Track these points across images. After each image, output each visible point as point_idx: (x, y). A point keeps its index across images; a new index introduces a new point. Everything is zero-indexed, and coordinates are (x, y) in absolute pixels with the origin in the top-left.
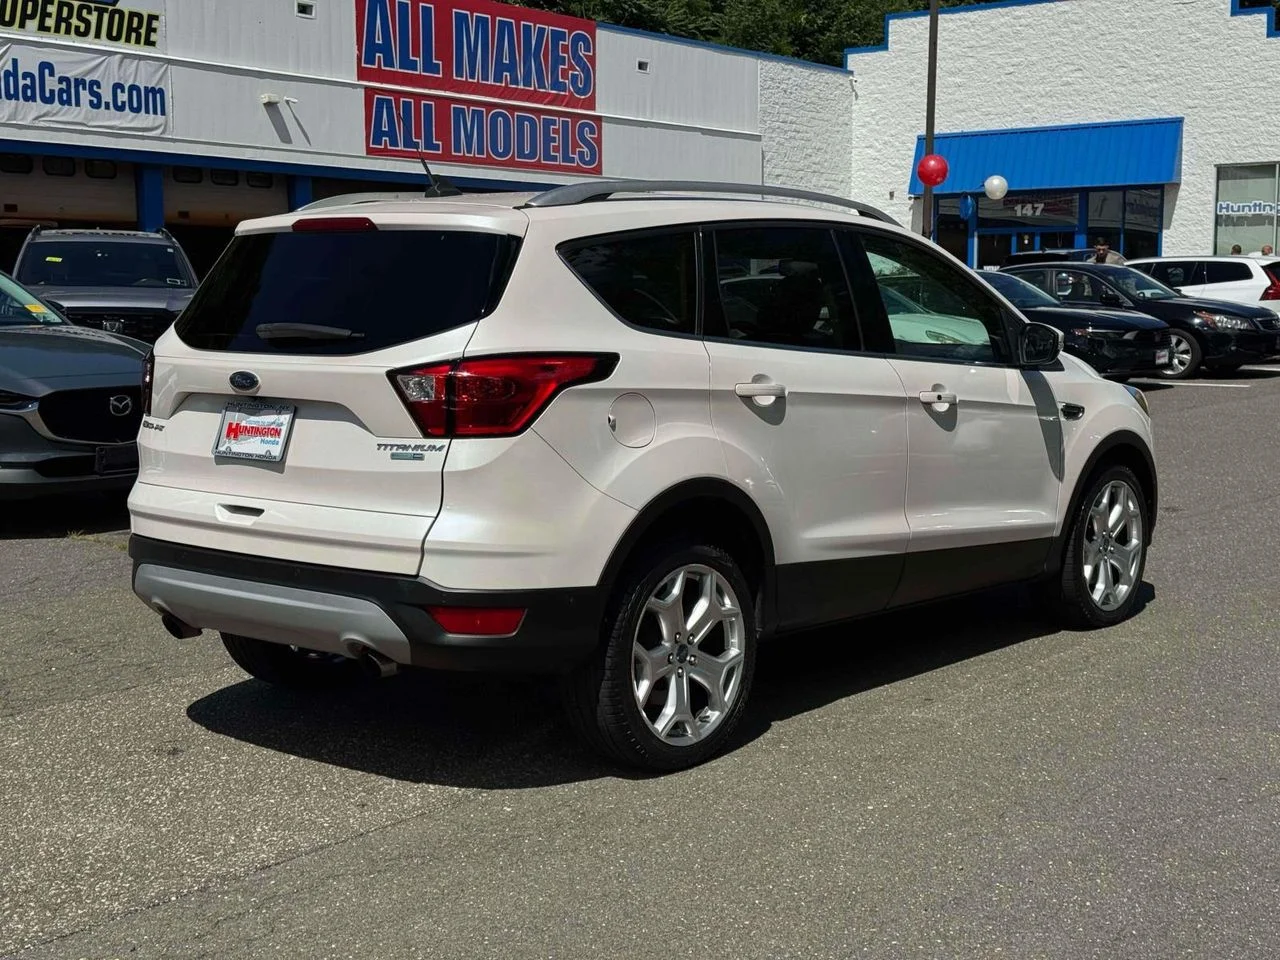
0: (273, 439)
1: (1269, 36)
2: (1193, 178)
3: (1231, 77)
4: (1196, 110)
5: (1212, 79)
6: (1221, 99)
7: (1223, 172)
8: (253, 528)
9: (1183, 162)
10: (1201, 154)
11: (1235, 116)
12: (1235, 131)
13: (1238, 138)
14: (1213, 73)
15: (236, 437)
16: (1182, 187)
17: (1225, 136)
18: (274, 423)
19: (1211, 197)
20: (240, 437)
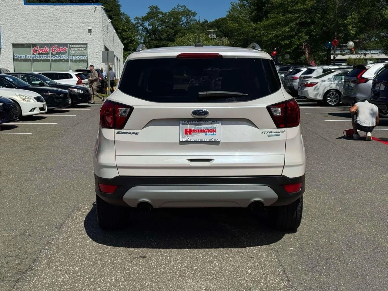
1: (24, 4)
2: (5, 46)
3: (14, 16)
4: (4, 26)
5: (8, 16)
6: (12, 23)
7: (15, 45)
9: (2, 42)
10: (7, 39)
11: (17, 28)
12: (17, 33)
13: (18, 35)
14: (8, 14)
16: (2, 49)
17: (14, 34)
19: (12, 53)
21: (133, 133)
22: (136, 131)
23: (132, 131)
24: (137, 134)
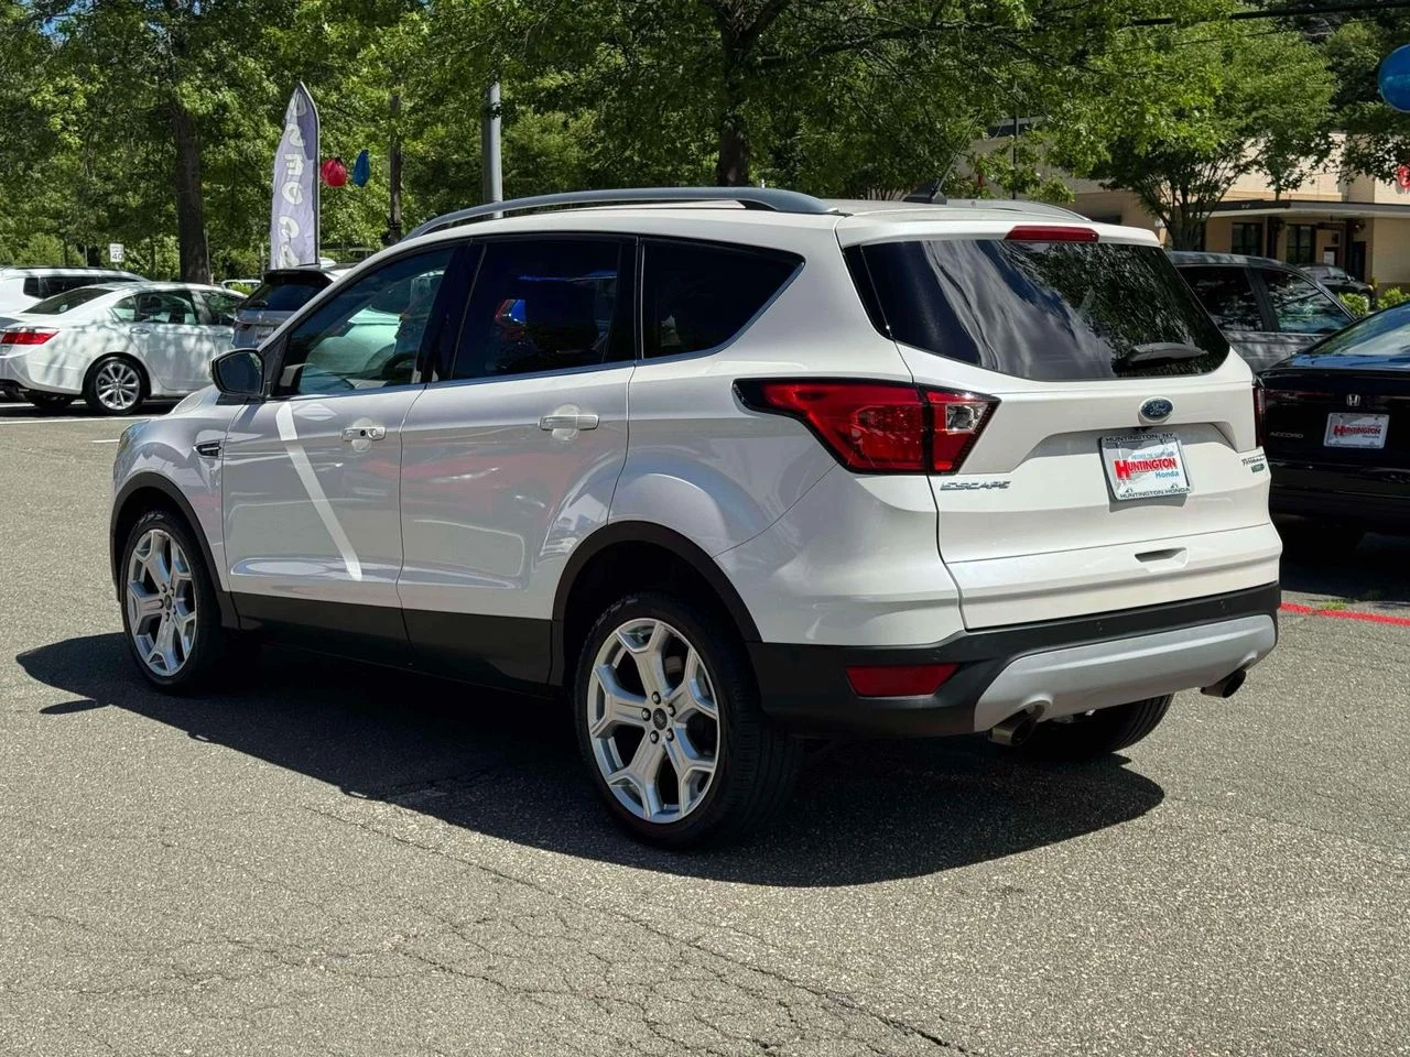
0: (1170, 471)
8: (1187, 569)
15: (1128, 475)
18: (1163, 453)
20: (1133, 475)
21: (995, 485)
22: (1000, 478)
23: (990, 479)
24: (1003, 486)
